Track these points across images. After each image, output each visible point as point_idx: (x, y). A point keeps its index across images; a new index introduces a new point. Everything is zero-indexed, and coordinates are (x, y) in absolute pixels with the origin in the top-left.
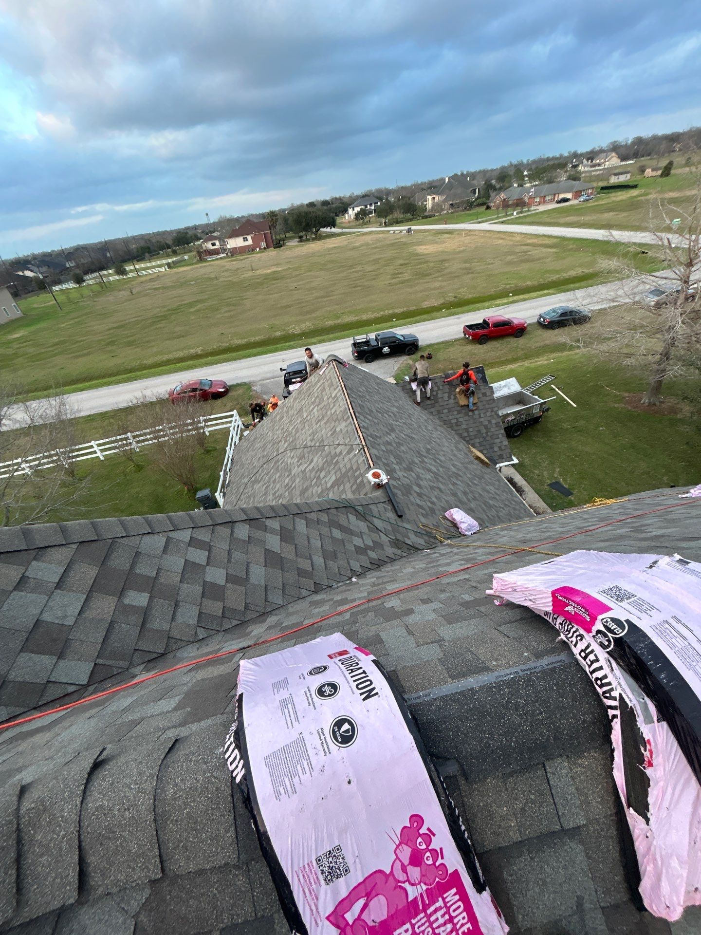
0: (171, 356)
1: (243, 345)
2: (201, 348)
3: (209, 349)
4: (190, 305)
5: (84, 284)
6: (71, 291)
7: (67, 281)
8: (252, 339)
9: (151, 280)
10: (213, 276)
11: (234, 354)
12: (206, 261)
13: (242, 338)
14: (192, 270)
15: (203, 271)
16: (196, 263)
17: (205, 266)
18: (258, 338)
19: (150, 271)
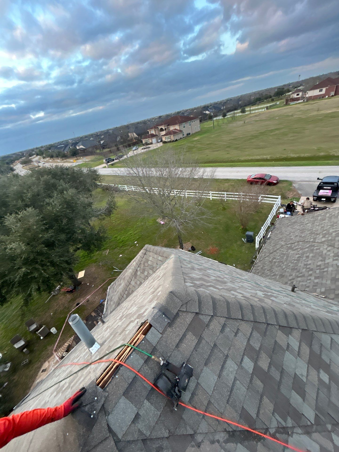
0: (253, 158)
1: (296, 158)
2: (270, 156)
3: (274, 157)
4: (272, 131)
5: (226, 117)
6: (220, 120)
7: (219, 116)
8: (302, 155)
9: (256, 116)
10: (290, 114)
11: (288, 163)
12: (289, 105)
13: (296, 154)
14: (279, 110)
15: (285, 111)
16: (283, 106)
17: (287, 108)
18: (306, 155)
19: (257, 111)
